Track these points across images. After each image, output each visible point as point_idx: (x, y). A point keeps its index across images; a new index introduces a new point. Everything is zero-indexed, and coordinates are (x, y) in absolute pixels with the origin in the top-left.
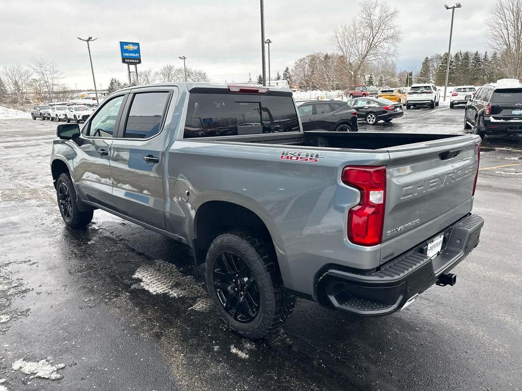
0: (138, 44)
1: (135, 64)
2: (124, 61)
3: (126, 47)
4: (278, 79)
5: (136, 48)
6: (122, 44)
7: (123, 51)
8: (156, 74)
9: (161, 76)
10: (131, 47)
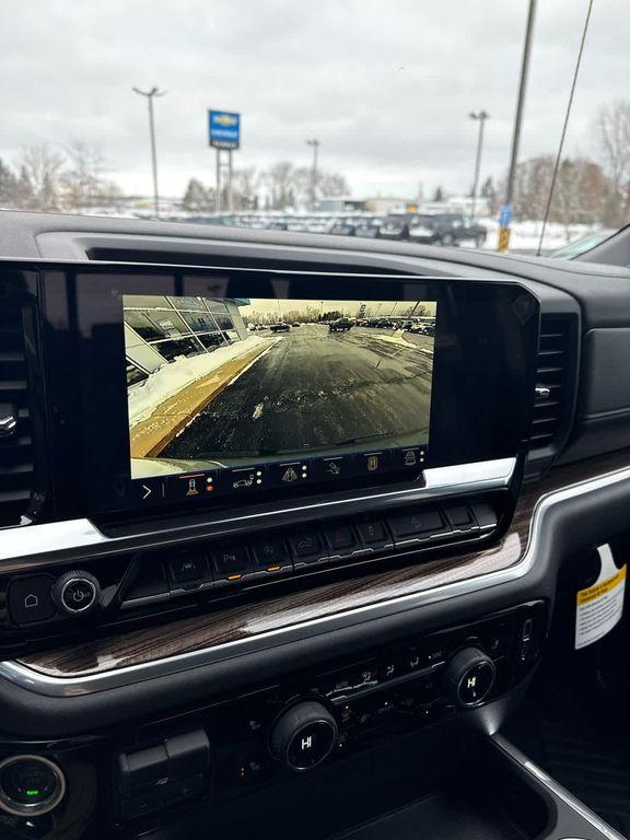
0: (236, 116)
1: (229, 149)
2: (211, 144)
3: (217, 119)
4: (473, 195)
5: (232, 121)
6: (212, 114)
7: (213, 125)
8: (263, 175)
9: (271, 181)
10: (227, 120)
